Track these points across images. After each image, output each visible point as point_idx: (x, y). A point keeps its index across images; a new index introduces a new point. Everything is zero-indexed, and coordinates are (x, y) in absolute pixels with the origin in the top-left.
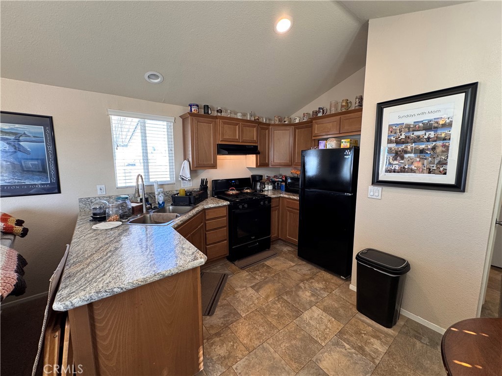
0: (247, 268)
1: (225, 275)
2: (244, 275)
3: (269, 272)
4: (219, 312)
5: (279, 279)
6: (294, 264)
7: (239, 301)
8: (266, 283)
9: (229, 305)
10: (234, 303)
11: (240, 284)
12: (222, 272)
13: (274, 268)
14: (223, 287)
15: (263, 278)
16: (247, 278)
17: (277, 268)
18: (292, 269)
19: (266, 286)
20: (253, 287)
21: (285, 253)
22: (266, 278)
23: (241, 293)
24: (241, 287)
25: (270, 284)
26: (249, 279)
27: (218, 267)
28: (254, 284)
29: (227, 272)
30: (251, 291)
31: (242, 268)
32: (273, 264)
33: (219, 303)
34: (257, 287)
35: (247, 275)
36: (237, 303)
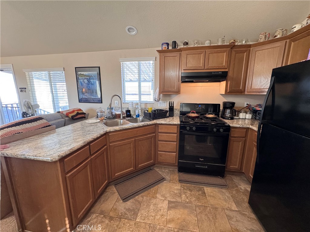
0: (184, 183)
1: (164, 178)
2: (175, 188)
3: (198, 199)
4: (129, 203)
5: (201, 213)
6: (237, 210)
7: (148, 206)
8: (185, 207)
9: (140, 203)
10: (144, 205)
11: (164, 193)
12: (164, 175)
13: (209, 198)
14: (153, 187)
15: (187, 200)
16: (175, 191)
17: (211, 201)
18: (228, 212)
19: (182, 210)
20: (170, 202)
21: (238, 191)
22: (190, 202)
23: (156, 201)
24: (163, 196)
25: (186, 211)
26: (176, 194)
27: (167, 170)
28: (174, 200)
29: (167, 177)
30: (165, 205)
31: (181, 181)
32: (212, 194)
33: (137, 197)
34: (173, 205)
35: (178, 189)
36: (145, 206)
